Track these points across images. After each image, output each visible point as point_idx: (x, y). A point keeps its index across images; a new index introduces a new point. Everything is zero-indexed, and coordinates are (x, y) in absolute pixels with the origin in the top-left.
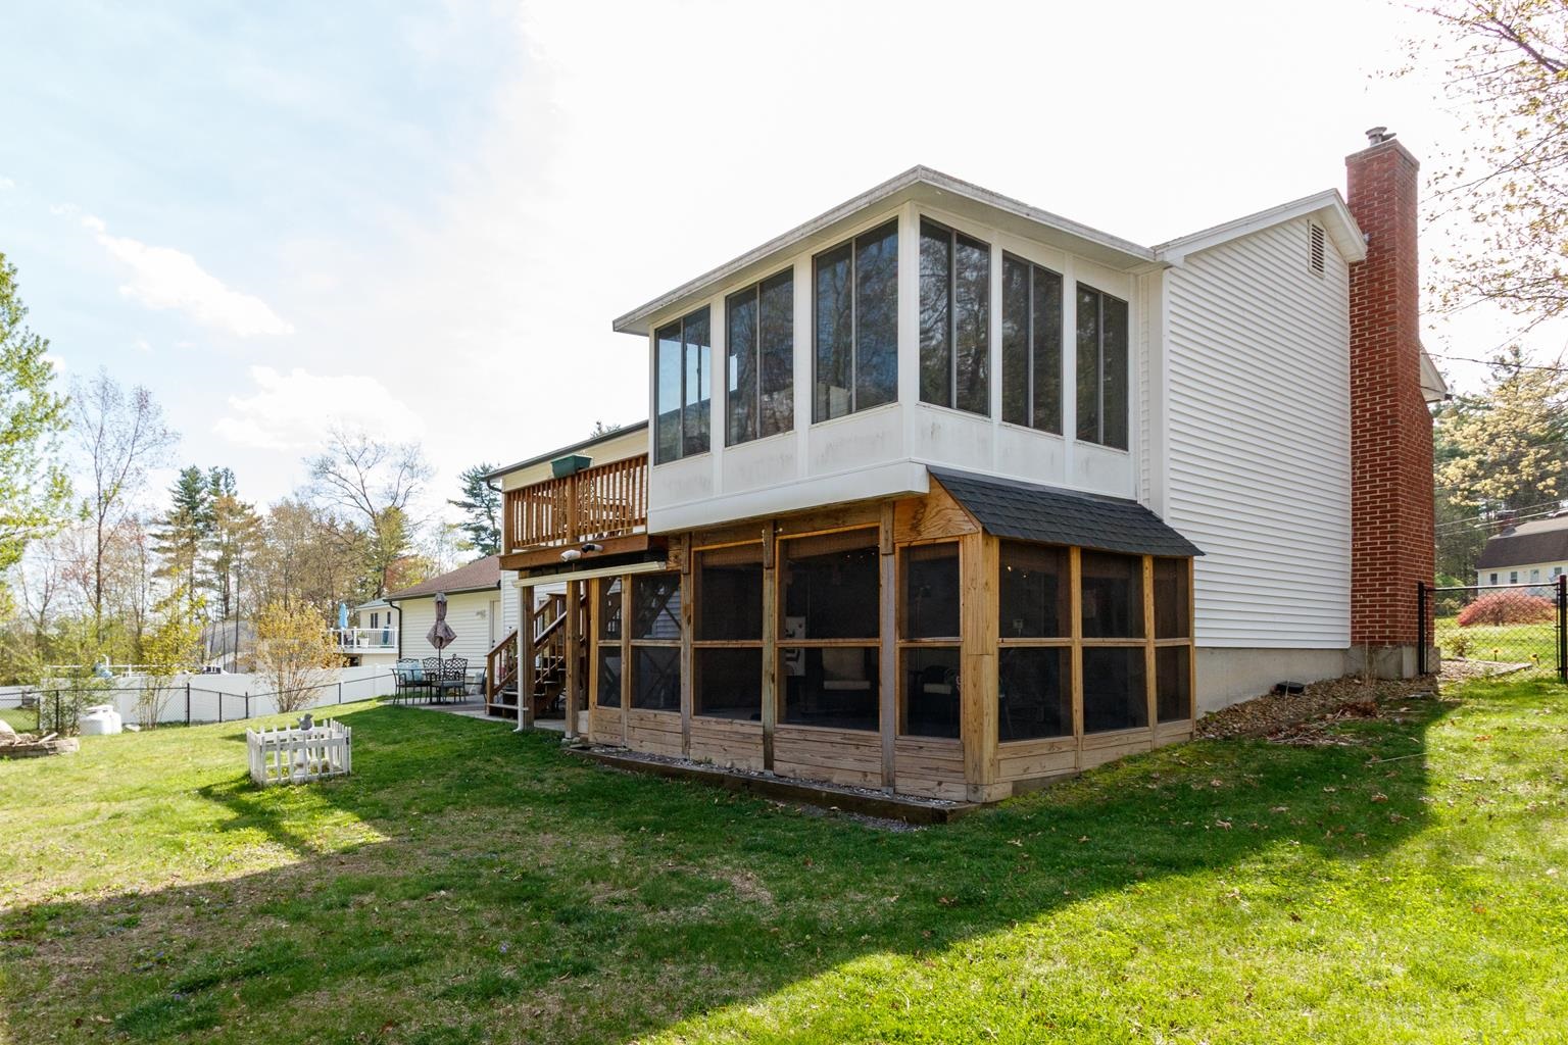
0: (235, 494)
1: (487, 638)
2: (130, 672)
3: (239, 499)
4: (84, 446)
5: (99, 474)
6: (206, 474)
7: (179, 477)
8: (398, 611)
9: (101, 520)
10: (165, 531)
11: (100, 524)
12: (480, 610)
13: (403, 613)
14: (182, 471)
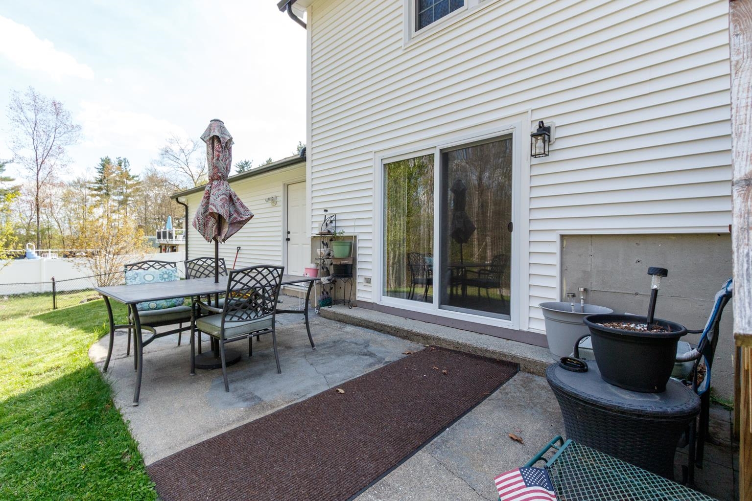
0: (130, 170)
1: (280, 229)
2: (50, 254)
3: (131, 174)
4: (27, 133)
5: (36, 149)
6: (114, 161)
7: (100, 162)
8: (184, 207)
9: (38, 172)
10: (94, 186)
11: (37, 175)
12: (270, 196)
13: (189, 209)
14: (101, 159)
